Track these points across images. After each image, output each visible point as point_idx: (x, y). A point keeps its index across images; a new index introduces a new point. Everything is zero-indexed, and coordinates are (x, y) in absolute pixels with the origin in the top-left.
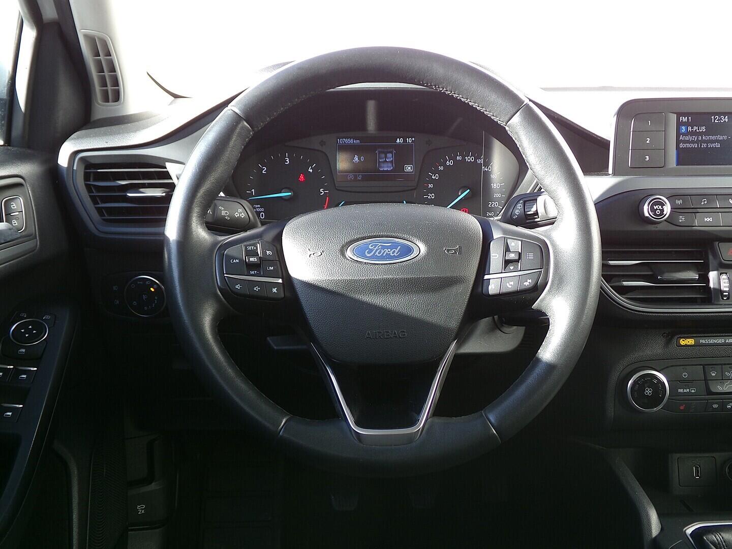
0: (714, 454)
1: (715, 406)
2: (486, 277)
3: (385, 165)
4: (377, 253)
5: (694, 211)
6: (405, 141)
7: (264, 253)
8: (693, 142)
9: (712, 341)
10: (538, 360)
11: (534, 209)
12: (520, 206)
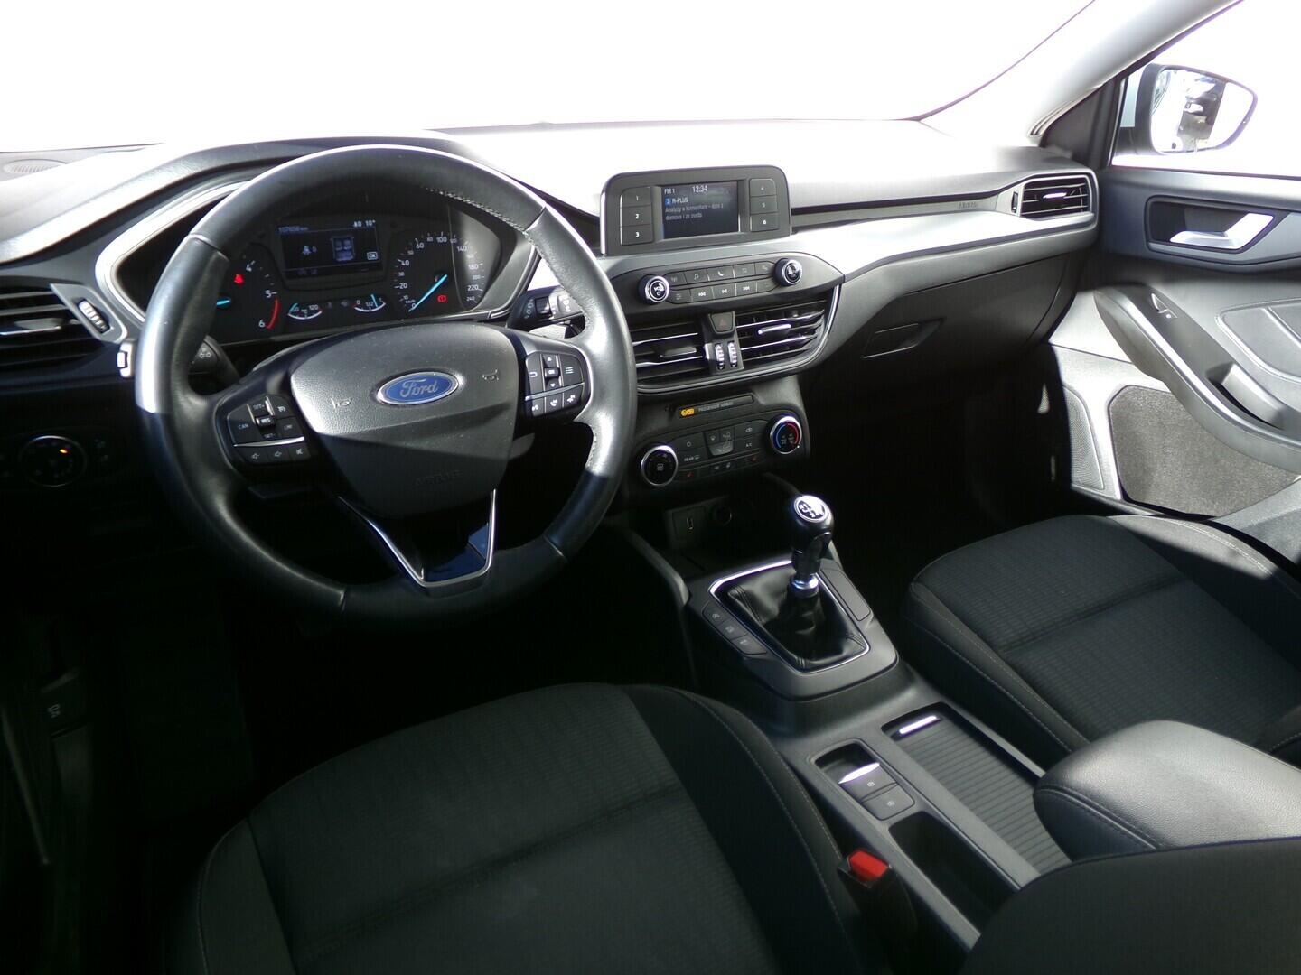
0: (703, 503)
1: (717, 468)
2: (527, 398)
3: (343, 254)
4: (413, 393)
5: (689, 287)
6: (364, 224)
7: (276, 410)
8: (678, 214)
9: (709, 407)
10: (589, 475)
11: (547, 308)
12: (530, 305)
